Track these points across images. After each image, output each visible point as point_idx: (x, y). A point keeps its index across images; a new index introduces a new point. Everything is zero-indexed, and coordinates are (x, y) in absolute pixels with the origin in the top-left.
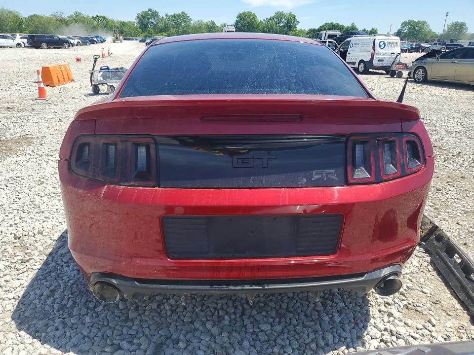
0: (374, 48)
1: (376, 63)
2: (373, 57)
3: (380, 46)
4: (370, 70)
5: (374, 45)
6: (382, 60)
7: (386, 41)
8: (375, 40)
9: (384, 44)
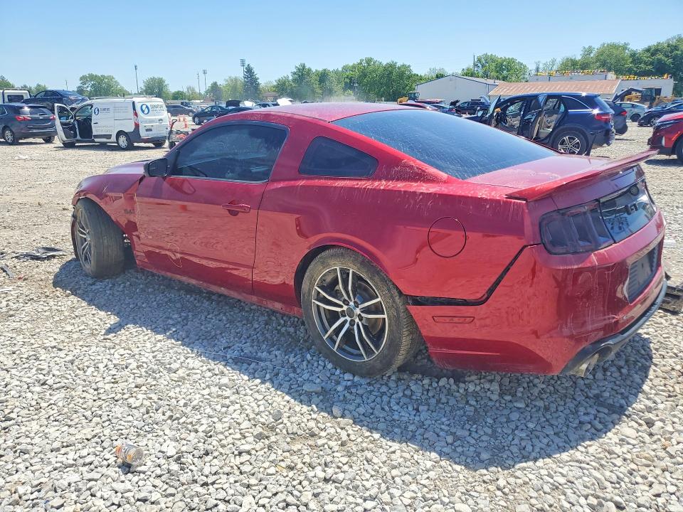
0: (136, 114)
1: (143, 134)
2: (137, 126)
3: (143, 111)
4: (136, 144)
5: (134, 109)
6: (150, 130)
7: (148, 104)
8: (134, 103)
9: (147, 107)
